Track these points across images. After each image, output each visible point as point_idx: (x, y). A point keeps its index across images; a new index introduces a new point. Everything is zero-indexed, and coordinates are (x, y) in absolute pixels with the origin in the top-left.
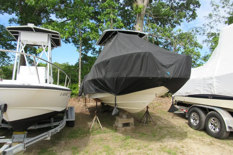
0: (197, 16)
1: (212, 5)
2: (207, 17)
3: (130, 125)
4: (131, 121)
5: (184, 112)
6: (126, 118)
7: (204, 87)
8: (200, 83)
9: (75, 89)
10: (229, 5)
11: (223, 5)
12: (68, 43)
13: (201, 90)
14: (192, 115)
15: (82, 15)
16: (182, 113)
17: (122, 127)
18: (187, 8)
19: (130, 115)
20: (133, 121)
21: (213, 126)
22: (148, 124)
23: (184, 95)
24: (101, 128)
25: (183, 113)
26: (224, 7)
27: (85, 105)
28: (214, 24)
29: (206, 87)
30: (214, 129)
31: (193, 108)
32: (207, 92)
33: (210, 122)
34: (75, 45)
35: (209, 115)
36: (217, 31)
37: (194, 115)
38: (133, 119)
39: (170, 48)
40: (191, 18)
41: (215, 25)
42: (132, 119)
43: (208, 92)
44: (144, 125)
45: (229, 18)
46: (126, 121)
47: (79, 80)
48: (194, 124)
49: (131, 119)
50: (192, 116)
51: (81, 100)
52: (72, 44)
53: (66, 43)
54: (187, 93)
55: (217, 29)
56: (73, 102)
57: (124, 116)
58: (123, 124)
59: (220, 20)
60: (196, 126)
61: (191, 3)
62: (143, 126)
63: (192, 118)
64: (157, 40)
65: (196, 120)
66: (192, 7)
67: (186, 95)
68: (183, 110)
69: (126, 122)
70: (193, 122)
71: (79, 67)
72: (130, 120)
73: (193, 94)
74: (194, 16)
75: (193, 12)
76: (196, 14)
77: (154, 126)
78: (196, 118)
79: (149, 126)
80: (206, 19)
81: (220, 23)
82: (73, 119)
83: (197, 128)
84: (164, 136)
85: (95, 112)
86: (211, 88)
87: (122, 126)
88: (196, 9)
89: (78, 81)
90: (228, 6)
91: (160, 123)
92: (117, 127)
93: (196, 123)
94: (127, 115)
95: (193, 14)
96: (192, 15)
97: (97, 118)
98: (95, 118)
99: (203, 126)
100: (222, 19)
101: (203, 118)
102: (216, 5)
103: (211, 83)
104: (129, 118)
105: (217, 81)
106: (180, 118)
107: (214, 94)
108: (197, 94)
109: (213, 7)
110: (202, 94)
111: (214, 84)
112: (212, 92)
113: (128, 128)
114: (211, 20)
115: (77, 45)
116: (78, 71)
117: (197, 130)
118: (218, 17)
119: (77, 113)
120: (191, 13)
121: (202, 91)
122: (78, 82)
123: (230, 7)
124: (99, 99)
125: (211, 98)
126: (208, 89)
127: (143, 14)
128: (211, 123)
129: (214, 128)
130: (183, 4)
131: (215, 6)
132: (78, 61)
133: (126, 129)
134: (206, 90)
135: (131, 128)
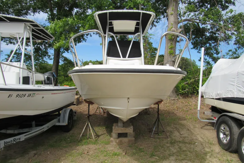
3: (127, 135)
4: (130, 130)
6: (122, 127)
7: (238, 86)
8: (234, 80)
13: (233, 91)
14: (222, 128)
20: (132, 131)
22: (159, 135)
23: (215, 98)
31: (223, 117)
35: (242, 130)
37: (224, 128)
42: (131, 128)
44: (152, 136)
46: (121, 130)
48: (223, 140)
50: (222, 129)
54: (218, 95)
57: (120, 124)
58: (119, 134)
60: (225, 145)
62: (150, 137)
63: (221, 132)
65: (227, 136)
67: (217, 98)
68: (216, 118)
70: (222, 138)
72: (127, 129)
73: (224, 97)
77: (165, 138)
78: (227, 133)
79: (158, 138)
82: (65, 124)
83: (227, 147)
84: (168, 156)
87: (117, 137)
93: (226, 140)
94: (124, 123)
99: (234, 146)
104: (126, 127)
108: (230, 96)
110: (235, 97)
113: (125, 140)
117: (226, 150)
121: (236, 93)
133: (121, 141)
134: (240, 91)
135: (129, 140)
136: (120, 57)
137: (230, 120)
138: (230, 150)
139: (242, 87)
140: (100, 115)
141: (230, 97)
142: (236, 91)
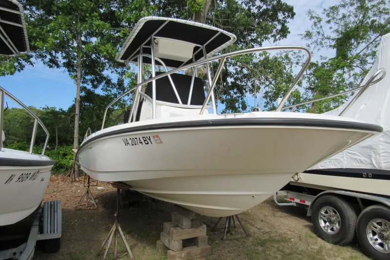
0: (289, 32)
1: (311, 17)
2: (303, 36)
3: (198, 242)
4: (201, 232)
5: (297, 203)
6: (190, 227)
9: (67, 157)
10: (337, 20)
11: (328, 19)
12: (56, 67)
13: (342, 159)
14: (323, 212)
15: (84, 4)
16: (293, 206)
17: (182, 250)
18: (274, 17)
19: (198, 218)
20: (205, 234)
21: (376, 237)
22: (231, 234)
24: (127, 251)
25: (295, 205)
26: (329, 22)
27: (88, 192)
28: (315, 47)
29: (356, 153)
30: (381, 245)
32: (359, 165)
33: (370, 228)
34: (69, 71)
35: (367, 212)
36: (321, 59)
37: (326, 212)
38: (206, 228)
39: (245, 84)
40: (279, 36)
41: (317, 49)
42: (203, 228)
43: (361, 164)
44: (225, 237)
45: (338, 40)
46: (188, 234)
47: (75, 138)
48: (327, 230)
49: (201, 228)
50: (322, 214)
51: (77, 179)
52: (63, 69)
53: (51, 67)
55: (322, 56)
56: (60, 185)
57: (186, 223)
59: (323, 42)
60: (333, 236)
61: (280, 10)
62: (222, 239)
63: (321, 218)
64: (226, 68)
65: (332, 223)
66: (280, 16)
68: (293, 199)
69: (189, 237)
70: (324, 227)
71: (75, 112)
72: (198, 230)
73: (321, 168)
74: (284, 32)
75: (283, 25)
76: (288, 28)
77: (245, 238)
78: (333, 219)
79: (235, 239)
80: (302, 39)
81: (323, 47)
82: (57, 235)
83: (337, 239)
85: (115, 215)
86: (370, 157)
87: (181, 247)
88: (288, 20)
89: (72, 140)
90: (335, 20)
91: (256, 230)
92: (169, 249)
93: (332, 229)
94: (192, 220)
95: (282, 28)
96: (280, 31)
97: (120, 229)
98: (114, 228)
99: (350, 236)
100: (326, 40)
101: (350, 218)
102: (317, 18)
103: (370, 146)
104: (195, 228)
105: (387, 141)
106: (286, 214)
107: (378, 168)
109: (313, 20)
110: (345, 168)
111: (380, 147)
112: (372, 164)
113: (194, 250)
114: (309, 42)
115: (73, 72)
116: (73, 121)
117: (335, 243)
118: (321, 37)
119: (69, 211)
120: (279, 27)
121: (345, 163)
122: (72, 143)
123: (339, 21)
124: (128, 183)
125: (367, 177)
126: (363, 158)
127: (204, 16)
128: (371, 232)
129: (379, 241)
130: (268, 10)
131: (315, 19)
132: (74, 103)
133: (189, 254)
134: (356, 159)
135: (202, 249)
136: (178, 103)
137: (339, 200)
138: (344, 241)
139: (359, 154)
140: (90, 209)
141: (334, 168)
142: (346, 159)
